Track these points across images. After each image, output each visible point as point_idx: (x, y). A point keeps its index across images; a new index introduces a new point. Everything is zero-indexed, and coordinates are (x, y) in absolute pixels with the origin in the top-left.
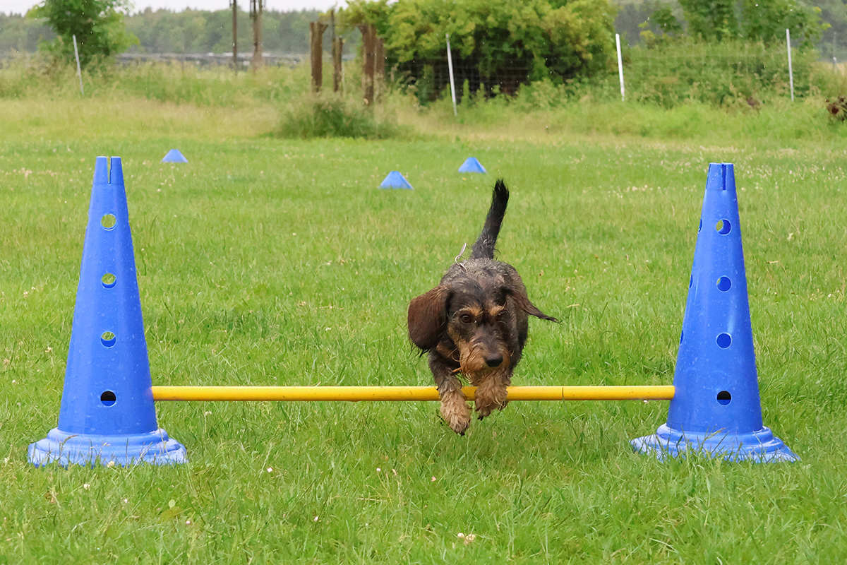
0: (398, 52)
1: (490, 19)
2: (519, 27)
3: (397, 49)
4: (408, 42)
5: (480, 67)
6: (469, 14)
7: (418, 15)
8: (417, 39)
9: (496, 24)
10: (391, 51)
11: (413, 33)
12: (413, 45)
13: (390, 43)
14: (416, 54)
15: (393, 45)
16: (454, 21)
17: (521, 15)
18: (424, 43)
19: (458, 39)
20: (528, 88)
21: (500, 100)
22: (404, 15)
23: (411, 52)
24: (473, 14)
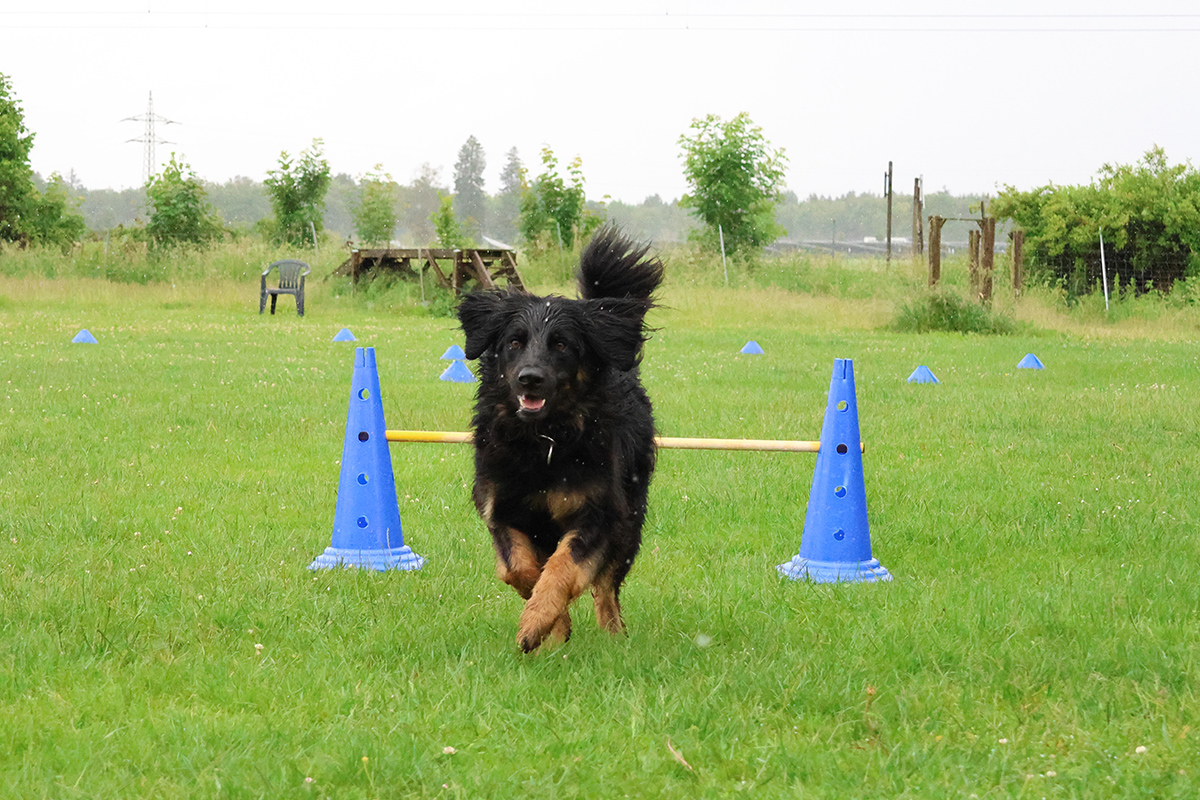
0: (1047, 245)
1: (1144, 212)
2: (1175, 221)
3: (1047, 241)
4: (1059, 235)
5: (1134, 260)
6: (1123, 206)
7: (1071, 208)
8: (1068, 232)
9: (1152, 217)
10: (1043, 244)
11: (1064, 226)
12: (1064, 238)
13: (1042, 236)
14: (1067, 246)
15: (1044, 238)
16: (1107, 214)
17: (1177, 208)
18: (1075, 237)
19: (1111, 232)
20: (1183, 284)
21: (1152, 295)
22: (1055, 207)
23: (1062, 245)
24: (1127, 207)
